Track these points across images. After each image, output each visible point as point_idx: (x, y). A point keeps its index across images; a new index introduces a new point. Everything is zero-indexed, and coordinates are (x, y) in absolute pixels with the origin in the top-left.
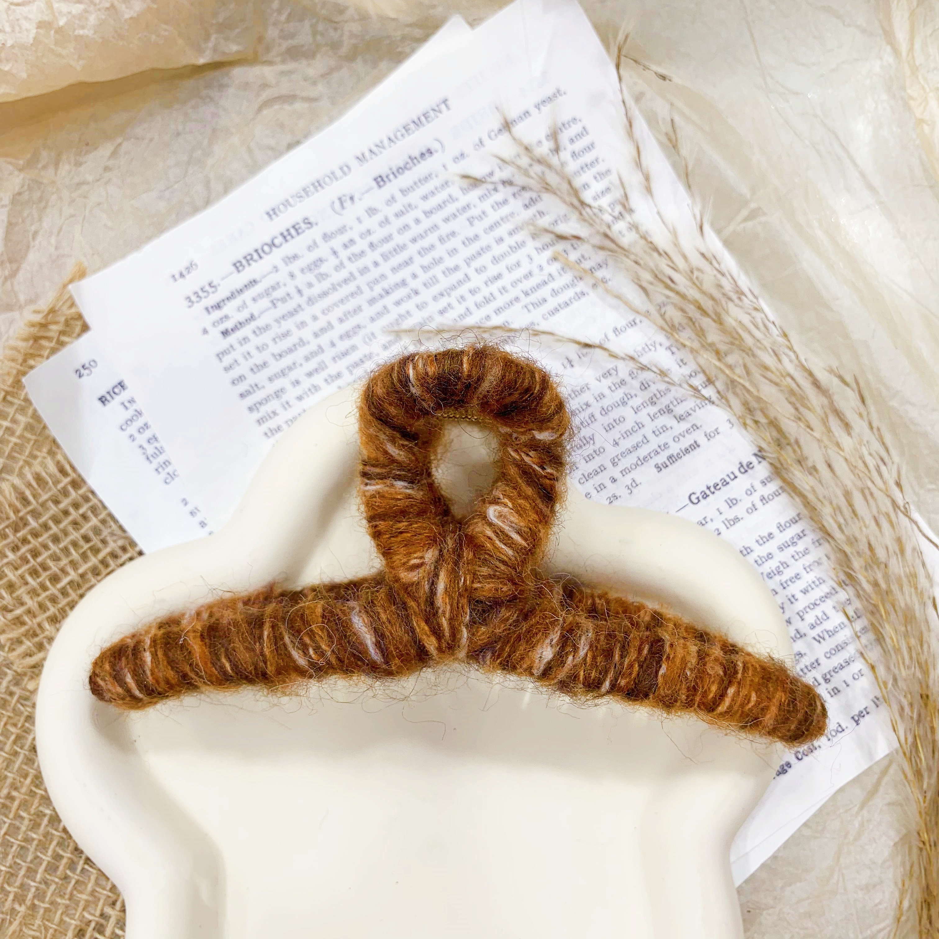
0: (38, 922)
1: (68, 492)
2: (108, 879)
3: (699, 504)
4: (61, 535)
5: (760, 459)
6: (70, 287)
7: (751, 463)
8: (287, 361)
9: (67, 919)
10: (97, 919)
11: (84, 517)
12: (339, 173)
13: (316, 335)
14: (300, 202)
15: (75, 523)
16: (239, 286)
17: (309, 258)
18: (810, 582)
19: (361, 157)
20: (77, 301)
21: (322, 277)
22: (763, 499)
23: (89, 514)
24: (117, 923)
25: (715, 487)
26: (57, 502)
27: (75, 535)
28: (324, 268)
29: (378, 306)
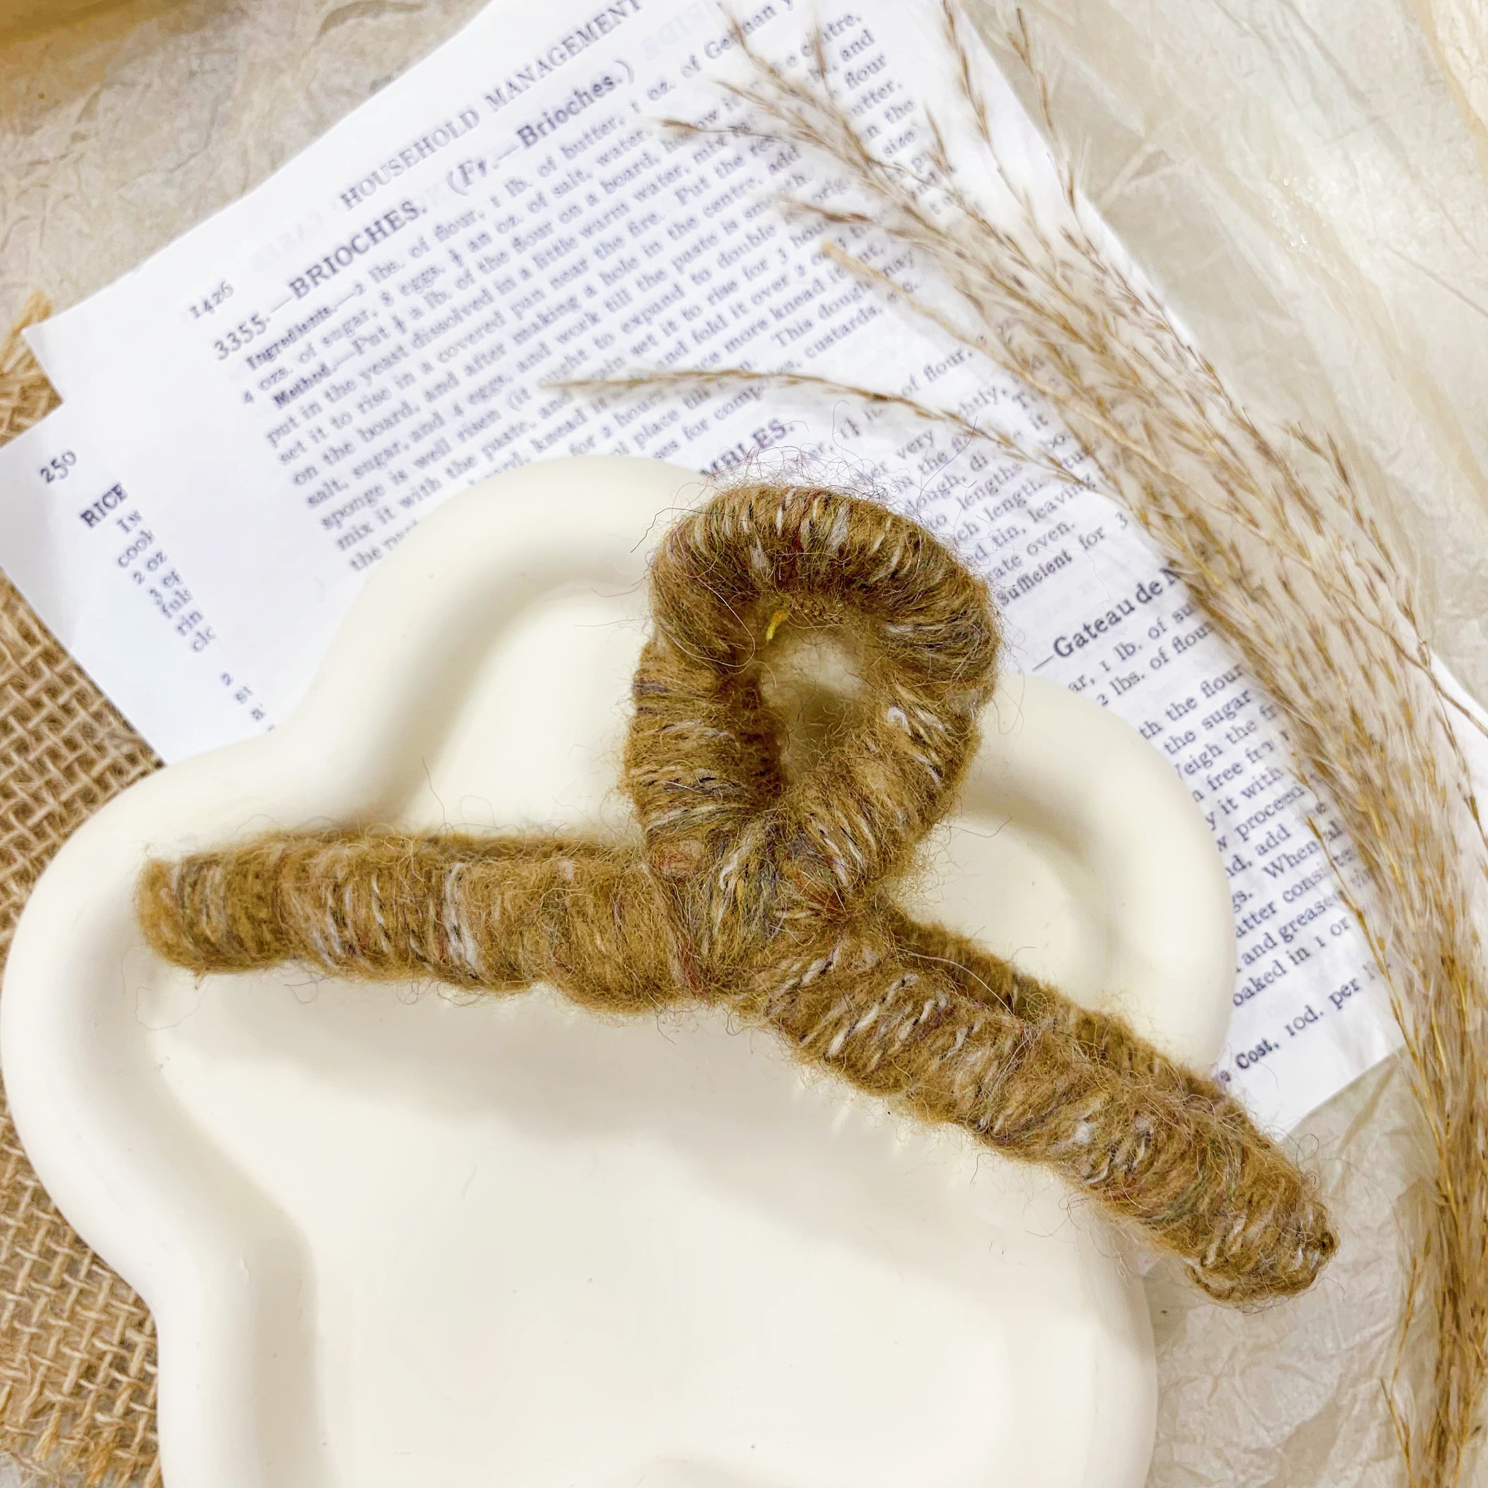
0: (20, 1356)
1: (39, 669)
2: (129, 1287)
3: (1073, 655)
4: (30, 740)
5: (1172, 578)
6: (24, 332)
7: (1157, 585)
8: (382, 441)
9: (66, 1350)
10: (115, 1349)
11: (67, 709)
12: (458, 124)
13: (430, 396)
14: (397, 175)
15: (52, 721)
16: (301, 318)
17: (414, 267)
18: (1258, 778)
19: (494, 95)
20: (39, 358)
21: (436, 298)
22: (1177, 643)
23: (75, 704)
24: (148, 1355)
25: (1097, 627)
26: (21, 687)
27: (52, 739)
28: (439, 284)
29: (531, 344)
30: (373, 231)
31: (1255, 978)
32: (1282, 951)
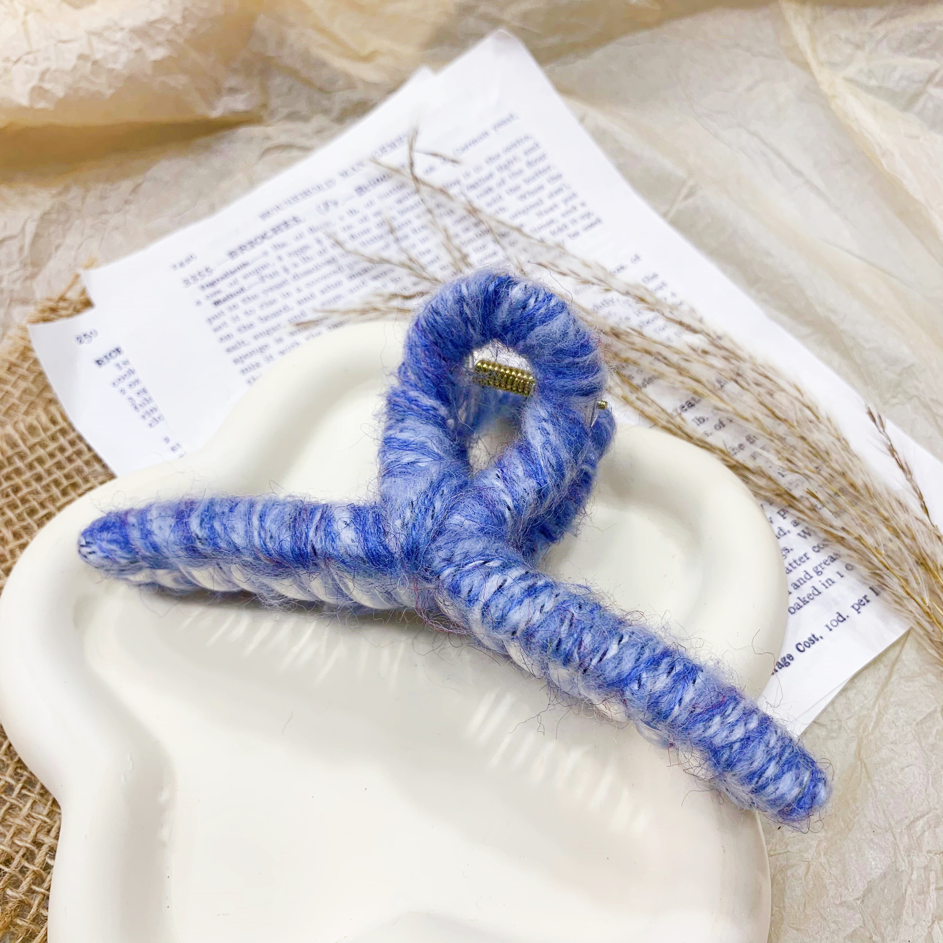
1: (57, 438)
4: (44, 474)
8: (271, 323)
10: (28, 845)
11: (69, 459)
15: (59, 464)
16: (232, 268)
17: (296, 245)
21: (306, 259)
23: (74, 456)
26: (45, 446)
28: (309, 253)
29: (357, 281)
30: (276, 230)
31: (801, 597)
32: (816, 581)
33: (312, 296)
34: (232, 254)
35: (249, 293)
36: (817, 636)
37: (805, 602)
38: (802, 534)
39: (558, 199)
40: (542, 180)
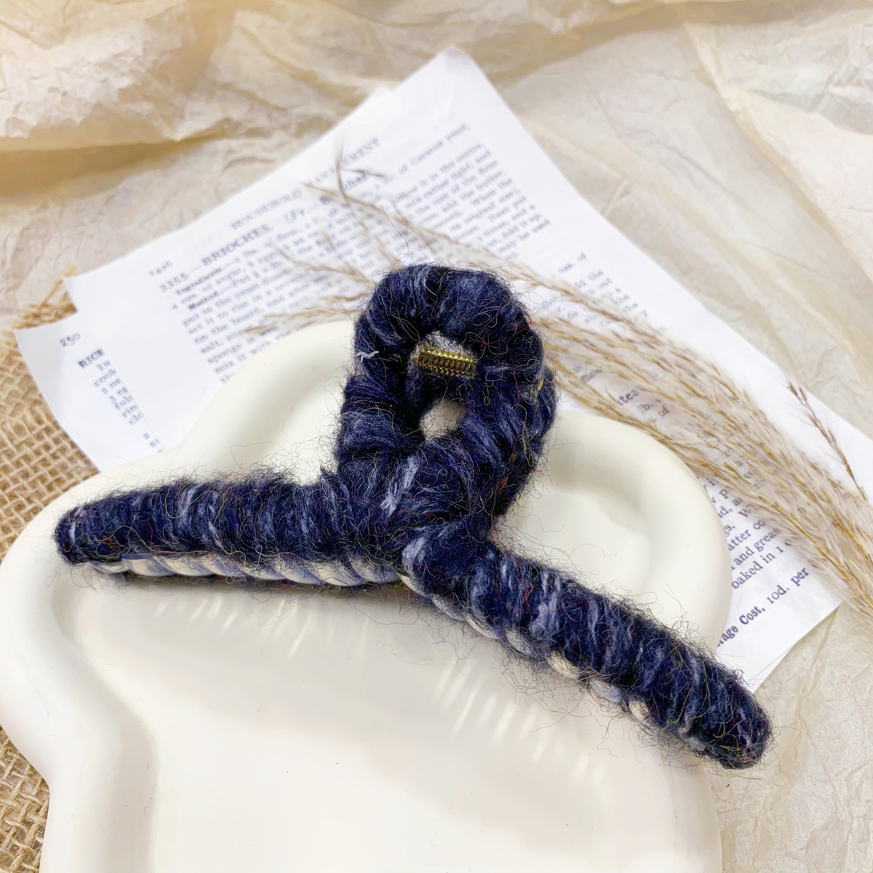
1: (42, 436)
4: (31, 471)
6: (64, 281)
8: (244, 324)
11: (54, 456)
12: (291, 197)
15: (45, 462)
16: (206, 274)
17: (266, 252)
20: (70, 294)
21: (275, 265)
23: (59, 453)
26: (31, 444)
28: (278, 259)
30: (246, 238)
31: (744, 572)
32: (757, 556)
33: (282, 298)
34: (206, 261)
35: (222, 297)
36: (760, 608)
37: (747, 577)
38: (743, 512)
39: (509, 203)
40: (493, 185)
